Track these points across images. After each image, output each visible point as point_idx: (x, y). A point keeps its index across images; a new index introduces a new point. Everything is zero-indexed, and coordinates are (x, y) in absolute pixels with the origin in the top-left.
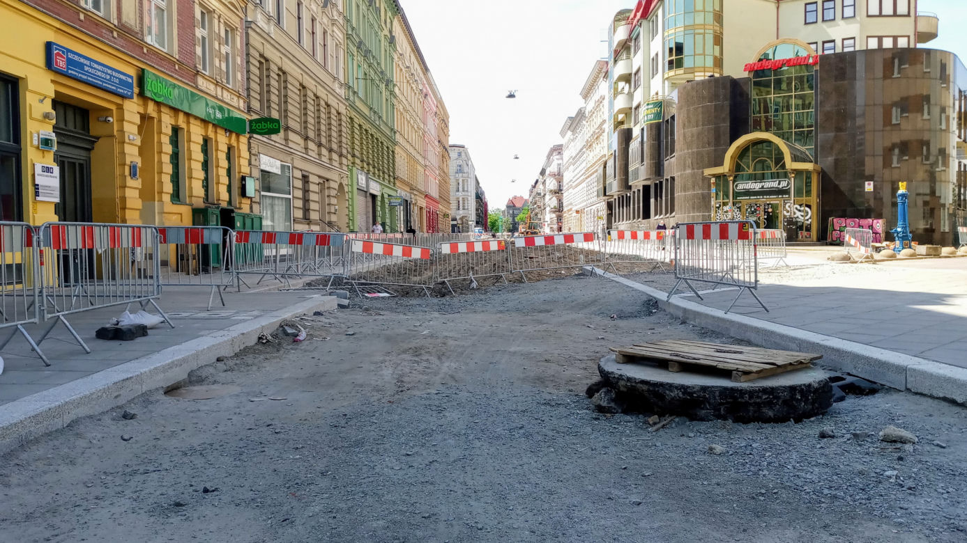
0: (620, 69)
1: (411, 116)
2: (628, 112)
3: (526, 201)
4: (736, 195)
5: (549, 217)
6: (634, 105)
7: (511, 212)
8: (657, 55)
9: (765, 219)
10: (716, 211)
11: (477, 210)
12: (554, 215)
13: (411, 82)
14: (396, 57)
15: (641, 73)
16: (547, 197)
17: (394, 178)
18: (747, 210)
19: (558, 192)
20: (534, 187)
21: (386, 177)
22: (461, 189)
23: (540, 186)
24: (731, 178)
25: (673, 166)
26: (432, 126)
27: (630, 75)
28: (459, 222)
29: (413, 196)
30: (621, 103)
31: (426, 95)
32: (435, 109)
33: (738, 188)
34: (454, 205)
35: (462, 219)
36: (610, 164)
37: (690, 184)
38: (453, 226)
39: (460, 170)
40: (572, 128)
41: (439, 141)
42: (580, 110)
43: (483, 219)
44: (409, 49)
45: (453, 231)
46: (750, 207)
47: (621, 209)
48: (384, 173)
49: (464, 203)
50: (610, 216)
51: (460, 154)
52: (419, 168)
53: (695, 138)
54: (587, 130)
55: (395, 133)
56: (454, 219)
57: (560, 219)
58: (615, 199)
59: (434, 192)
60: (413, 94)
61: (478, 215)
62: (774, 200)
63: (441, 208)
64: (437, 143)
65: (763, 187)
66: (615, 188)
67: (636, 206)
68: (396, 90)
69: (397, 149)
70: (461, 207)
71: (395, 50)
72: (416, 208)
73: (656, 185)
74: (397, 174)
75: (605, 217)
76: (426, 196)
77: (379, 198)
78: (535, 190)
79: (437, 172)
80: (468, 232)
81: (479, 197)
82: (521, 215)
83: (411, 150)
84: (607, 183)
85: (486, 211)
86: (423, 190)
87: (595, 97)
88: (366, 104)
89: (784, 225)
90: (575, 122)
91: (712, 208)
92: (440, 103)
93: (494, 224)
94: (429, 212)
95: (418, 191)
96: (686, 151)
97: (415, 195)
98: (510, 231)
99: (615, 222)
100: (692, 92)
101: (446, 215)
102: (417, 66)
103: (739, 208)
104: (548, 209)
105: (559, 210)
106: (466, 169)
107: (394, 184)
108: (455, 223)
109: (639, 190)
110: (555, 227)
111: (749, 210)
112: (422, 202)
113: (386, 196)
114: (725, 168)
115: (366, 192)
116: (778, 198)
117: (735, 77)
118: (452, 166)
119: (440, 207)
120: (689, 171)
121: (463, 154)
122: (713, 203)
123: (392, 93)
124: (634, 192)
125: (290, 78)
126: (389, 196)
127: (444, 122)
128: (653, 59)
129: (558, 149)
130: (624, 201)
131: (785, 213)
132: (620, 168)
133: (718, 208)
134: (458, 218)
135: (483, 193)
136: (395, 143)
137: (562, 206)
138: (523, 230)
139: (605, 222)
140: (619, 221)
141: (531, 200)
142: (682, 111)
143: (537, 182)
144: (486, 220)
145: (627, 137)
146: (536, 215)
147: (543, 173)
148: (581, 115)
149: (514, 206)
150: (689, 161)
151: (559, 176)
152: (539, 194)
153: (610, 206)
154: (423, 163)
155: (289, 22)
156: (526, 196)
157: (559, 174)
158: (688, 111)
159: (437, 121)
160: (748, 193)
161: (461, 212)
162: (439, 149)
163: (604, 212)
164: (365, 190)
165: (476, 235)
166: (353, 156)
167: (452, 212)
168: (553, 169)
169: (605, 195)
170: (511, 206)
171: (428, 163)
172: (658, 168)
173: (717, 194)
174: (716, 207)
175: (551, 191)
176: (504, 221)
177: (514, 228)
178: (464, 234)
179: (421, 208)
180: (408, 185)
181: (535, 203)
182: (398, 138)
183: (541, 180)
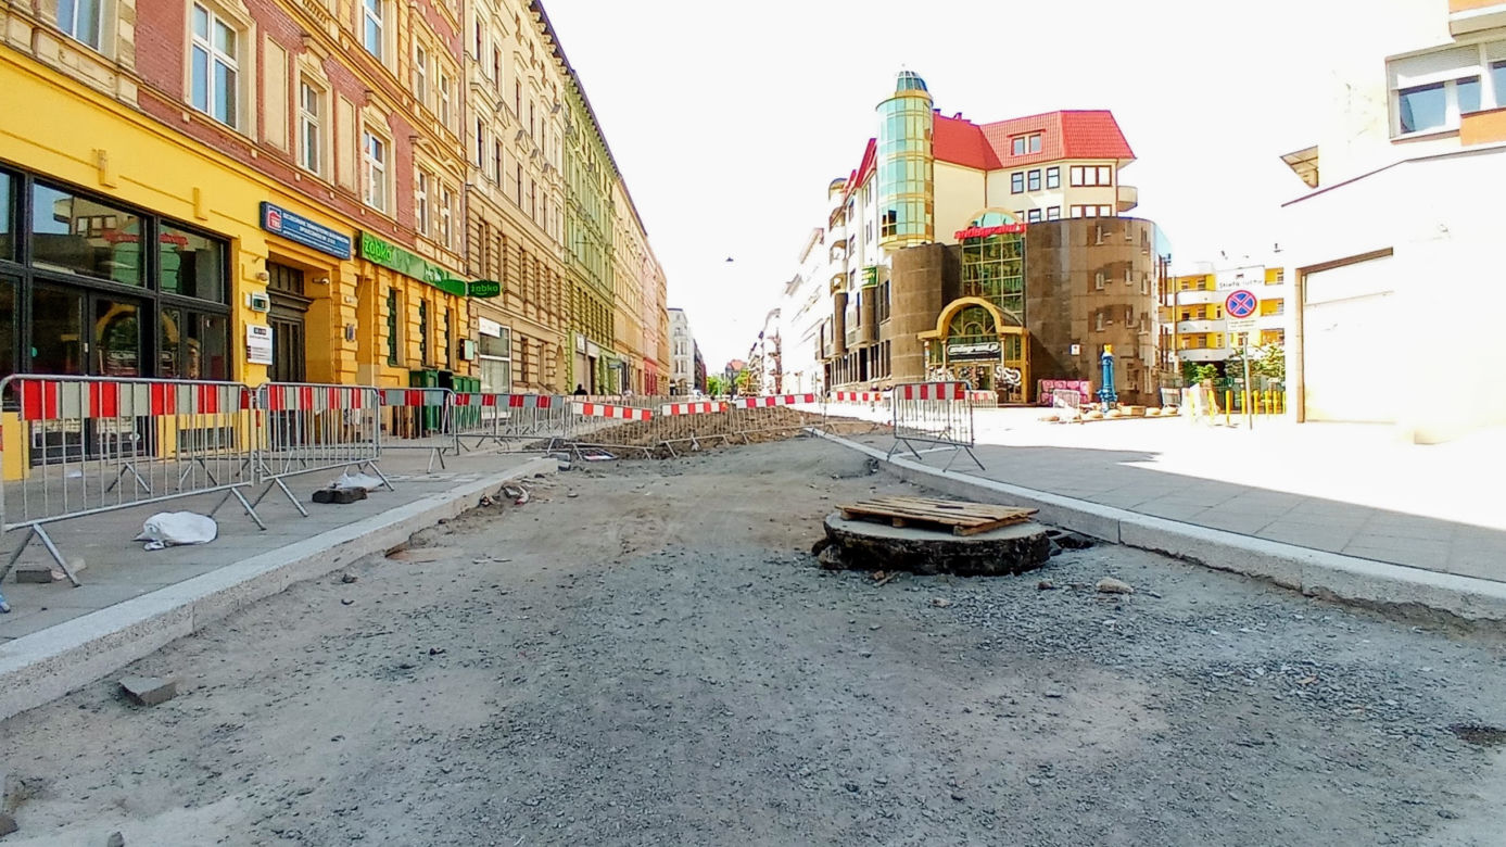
0: (838, 233)
1: (630, 280)
2: (844, 277)
3: (745, 364)
4: (950, 357)
5: (768, 380)
6: (850, 270)
7: (730, 374)
8: (871, 222)
9: (977, 381)
10: (931, 373)
11: (696, 372)
12: (772, 378)
13: (630, 246)
14: (614, 221)
15: (855, 240)
16: (766, 360)
17: (613, 341)
18: (960, 372)
19: (777, 354)
20: (753, 350)
21: (605, 339)
22: (679, 352)
23: (758, 351)
24: (944, 342)
25: (887, 330)
26: (651, 289)
27: (846, 241)
28: (678, 384)
29: (631, 359)
30: (838, 267)
31: (645, 260)
32: (653, 273)
33: (951, 351)
34: (672, 368)
35: (680, 381)
36: (828, 327)
37: (904, 347)
38: (672, 389)
39: (679, 330)
40: (789, 292)
41: (658, 305)
42: (797, 274)
43: (701, 382)
44: (628, 214)
45: (672, 394)
46: (963, 369)
47: (839, 371)
48: (602, 335)
49: (682, 366)
50: (828, 378)
51: (678, 317)
52: (638, 330)
53: (909, 301)
54: (804, 292)
55: (614, 296)
56: (672, 382)
57: (778, 381)
58: (833, 362)
59: (653, 356)
60: (632, 258)
61: (696, 378)
62: (984, 362)
63: (660, 371)
64: (655, 306)
65: (974, 351)
66: (832, 351)
67: (853, 369)
68: (616, 254)
69: (616, 313)
70: (679, 369)
71: (615, 215)
72: (634, 371)
73: (872, 348)
74: (616, 336)
75: (823, 379)
76: (645, 359)
77: (598, 361)
78: (754, 353)
79: (656, 335)
80: (687, 394)
81: (697, 360)
82: (740, 378)
83: (633, 316)
84: (825, 346)
85: (705, 373)
86: (641, 352)
87: (812, 262)
88: (585, 268)
89: (995, 387)
90: (793, 285)
91: (927, 371)
92: (658, 268)
93: (712, 387)
94: (648, 375)
95: (637, 353)
96: (900, 316)
97: (634, 357)
98: (728, 393)
99: (833, 384)
100: (905, 258)
101: (664, 378)
102: (636, 231)
103: (952, 370)
104: (767, 372)
105: (778, 373)
106: (684, 331)
107: (613, 346)
108: (673, 385)
109: (856, 354)
110: (774, 389)
111: (962, 372)
112: (640, 365)
113: (604, 359)
114: (938, 333)
115: (584, 355)
116: (989, 361)
117: (947, 244)
118: (671, 328)
119: (659, 369)
120: (903, 335)
121: (682, 317)
122: (927, 366)
123: (611, 257)
124: (851, 355)
125: (509, 242)
126: (608, 358)
127: (662, 285)
128: (867, 226)
129: (777, 312)
130: (842, 364)
131: (996, 375)
132: (837, 332)
133: (933, 370)
134: (677, 380)
135: (701, 356)
136: (614, 306)
137: (781, 369)
138: (743, 393)
139: (823, 384)
140: (837, 383)
141: (749, 362)
142: (896, 276)
143: (755, 345)
144: (705, 383)
145: (843, 301)
146: (755, 377)
147: (761, 336)
148: (798, 279)
149: (733, 369)
150: (903, 326)
151: (777, 339)
152: (758, 357)
153: (828, 368)
154: (642, 326)
155: (509, 186)
156: (745, 358)
157: (777, 336)
158: (902, 277)
159: (656, 285)
160: (961, 356)
161: (679, 374)
162: (657, 312)
163: (822, 375)
164: (584, 352)
165: (694, 395)
166: (572, 319)
167: (670, 375)
168: (771, 332)
169: (823, 358)
170: (730, 368)
171: (646, 326)
172: (874, 333)
173: (931, 357)
174: (931, 370)
175: (770, 354)
176: (723, 383)
177: (732, 392)
178: (684, 397)
179: (640, 371)
180: (627, 348)
181: (754, 366)
182: (617, 301)
183: (759, 342)
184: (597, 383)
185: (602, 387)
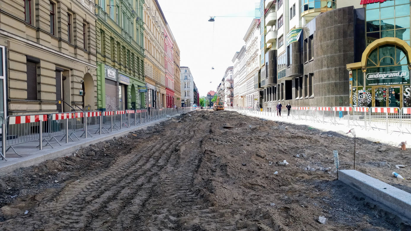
0: (270, 17)
1: (156, 44)
2: (273, 42)
3: (216, 93)
5: (226, 99)
6: (278, 36)
7: (209, 98)
8: (294, 5)
9: (389, 99)
10: (353, 93)
11: (194, 96)
12: (229, 99)
13: (156, 26)
16: (226, 90)
17: (143, 76)
18: (376, 93)
19: (231, 88)
20: (219, 87)
21: (136, 74)
22: (186, 87)
23: (222, 86)
24: (365, 71)
25: (311, 67)
26: (170, 53)
27: (275, 21)
28: (186, 102)
29: (157, 88)
30: (270, 36)
31: (166, 37)
32: (172, 46)
33: (369, 78)
34: (183, 94)
35: (187, 100)
36: (263, 70)
38: (183, 104)
39: (186, 78)
40: (238, 57)
41: (174, 62)
42: (243, 47)
43: (197, 100)
45: (182, 106)
46: (378, 91)
47: (269, 94)
48: (134, 72)
49: (188, 93)
50: (261, 98)
51: (186, 71)
52: (161, 73)
53: (329, 47)
55: (144, 50)
56: (183, 101)
57: (232, 100)
58: (265, 90)
59: (171, 87)
60: (157, 33)
61: (195, 99)
62: (395, 85)
63: (176, 95)
64: (173, 63)
65: (388, 77)
67: (280, 92)
68: (145, 26)
69: (145, 60)
70: (187, 95)
72: (159, 94)
73: (297, 79)
74: (146, 74)
75: (259, 99)
76: (166, 88)
77: (130, 87)
79: (173, 77)
80: (190, 106)
81: (195, 91)
82: (213, 99)
83: (156, 63)
84: (261, 81)
85: (198, 97)
86: (164, 85)
87: (252, 38)
88: (118, 26)
89: (404, 103)
90: (240, 55)
91: (350, 92)
92: (174, 43)
93: (202, 103)
94: (169, 97)
95: (161, 85)
96: (323, 56)
97: (159, 87)
98: (208, 106)
99: (265, 101)
101: (178, 99)
102: (160, 19)
103: (370, 91)
104: (226, 96)
105: (232, 96)
106: (189, 78)
107: (143, 80)
108: (183, 102)
109: (282, 84)
110: (230, 104)
111: (377, 93)
112: (164, 92)
113: (136, 86)
114: (362, 64)
115: (116, 82)
116: (399, 84)
118: (182, 76)
119: (175, 94)
122: (350, 88)
123: (141, 26)
124: (279, 85)
126: (139, 86)
127: (177, 53)
128: (291, 9)
129: (231, 69)
130: (272, 90)
133: (354, 91)
134: (185, 100)
135: (197, 89)
136: (144, 57)
137: (233, 94)
138: (215, 106)
139: (259, 101)
140: (268, 101)
141: (218, 92)
142: (319, 31)
143: (220, 84)
144: (199, 101)
145: (274, 55)
146: (220, 98)
147: (223, 80)
148: (243, 49)
149: (210, 95)
151: (231, 81)
152: (222, 89)
153: (261, 93)
154: (164, 71)
156: (215, 91)
157: (231, 80)
158: (324, 30)
159: (173, 52)
161: (187, 97)
162: (174, 66)
163: (258, 96)
164: (116, 81)
165: (193, 108)
167: (182, 97)
168: (228, 77)
169: (260, 87)
170: (209, 95)
173: (353, 82)
174: (353, 91)
175: (228, 88)
176: (206, 101)
177: (210, 105)
178: (188, 107)
179: (163, 95)
180: (154, 81)
181: (220, 94)
182: (146, 53)
183: (222, 83)
184: (130, 100)
185: (134, 104)
